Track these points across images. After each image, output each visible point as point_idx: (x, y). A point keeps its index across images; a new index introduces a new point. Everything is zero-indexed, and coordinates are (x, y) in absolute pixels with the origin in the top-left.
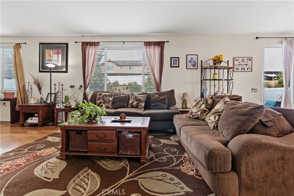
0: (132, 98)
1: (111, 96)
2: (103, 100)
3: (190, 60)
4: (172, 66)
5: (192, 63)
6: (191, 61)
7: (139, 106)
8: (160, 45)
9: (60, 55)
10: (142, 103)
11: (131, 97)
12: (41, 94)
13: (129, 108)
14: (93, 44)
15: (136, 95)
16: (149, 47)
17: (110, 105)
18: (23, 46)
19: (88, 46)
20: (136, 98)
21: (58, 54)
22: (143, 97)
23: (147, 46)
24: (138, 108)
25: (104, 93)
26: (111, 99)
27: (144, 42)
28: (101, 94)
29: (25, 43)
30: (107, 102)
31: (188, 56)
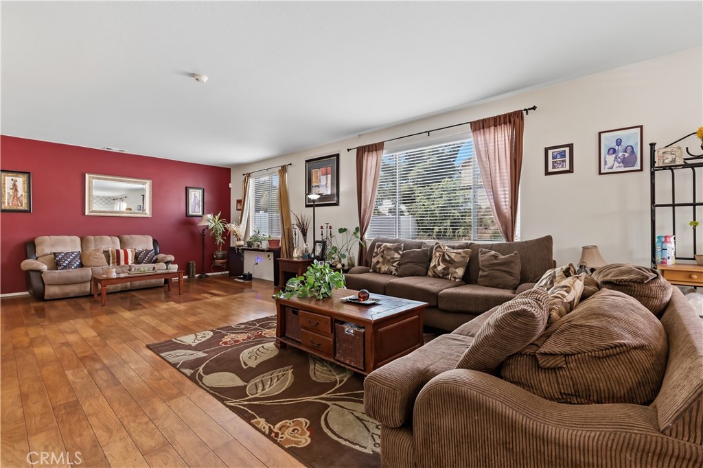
0: (436, 257)
1: (397, 250)
2: (382, 257)
3: (613, 145)
4: (550, 170)
5: (620, 155)
6: (614, 150)
7: (448, 274)
8: (510, 122)
9: (329, 176)
10: (456, 268)
11: (435, 253)
12: (306, 242)
13: (429, 276)
14: (374, 149)
15: (446, 248)
16: (484, 133)
17: (393, 269)
18: (289, 168)
19: (366, 153)
20: (444, 255)
21: (327, 174)
22: (460, 253)
23: (478, 132)
24: (446, 279)
25: (385, 244)
26: (397, 256)
27: (471, 123)
28: (379, 246)
29: (291, 164)
30: (389, 261)
31: (602, 134)
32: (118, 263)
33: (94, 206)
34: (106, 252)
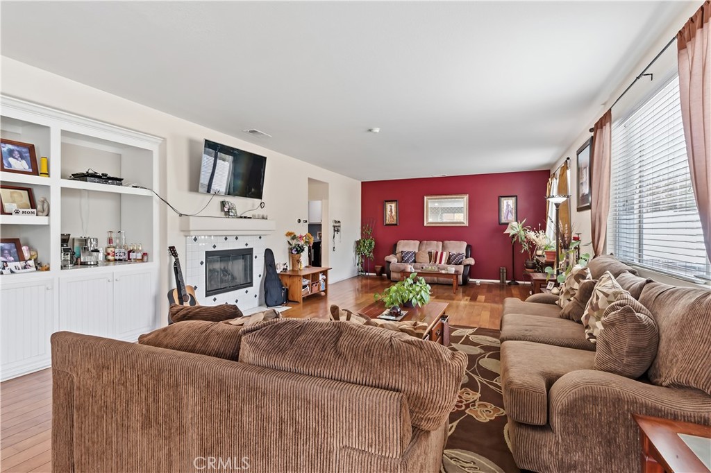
29: (568, 158)
32: (435, 262)
33: (431, 219)
34: (430, 253)
